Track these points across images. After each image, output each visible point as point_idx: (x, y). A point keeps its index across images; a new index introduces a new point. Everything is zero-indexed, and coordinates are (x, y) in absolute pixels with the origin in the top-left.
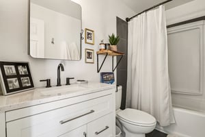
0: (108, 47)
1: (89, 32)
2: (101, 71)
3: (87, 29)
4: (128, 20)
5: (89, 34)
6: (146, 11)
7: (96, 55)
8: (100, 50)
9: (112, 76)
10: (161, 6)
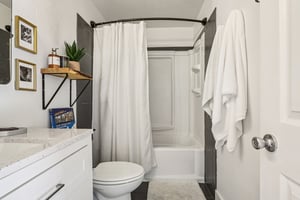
0: (65, 63)
1: (27, 26)
2: (51, 107)
3: (20, 18)
4: (94, 25)
5: (24, 29)
6: (123, 21)
7: (39, 76)
8: (51, 66)
9: (70, 114)
10: (142, 22)
